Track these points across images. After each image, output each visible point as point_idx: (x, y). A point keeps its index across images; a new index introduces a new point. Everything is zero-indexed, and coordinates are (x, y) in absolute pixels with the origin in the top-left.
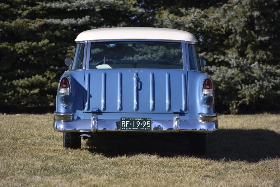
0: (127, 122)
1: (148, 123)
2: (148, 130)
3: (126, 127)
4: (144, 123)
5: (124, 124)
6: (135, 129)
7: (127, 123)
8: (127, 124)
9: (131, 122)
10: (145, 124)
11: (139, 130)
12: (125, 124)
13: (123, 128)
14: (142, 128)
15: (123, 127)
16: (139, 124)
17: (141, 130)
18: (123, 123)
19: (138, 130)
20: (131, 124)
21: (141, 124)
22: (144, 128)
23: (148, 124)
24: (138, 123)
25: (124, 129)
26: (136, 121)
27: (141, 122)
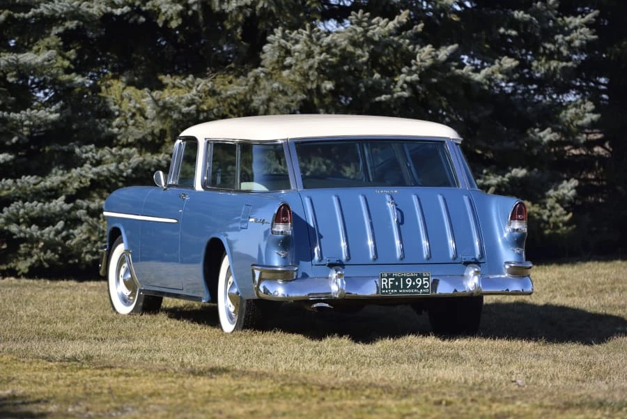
0: (390, 279)
1: (425, 280)
2: (426, 293)
3: (388, 289)
4: (419, 281)
5: (385, 283)
6: (404, 291)
7: (391, 281)
8: (390, 283)
9: (397, 279)
10: (420, 283)
11: (411, 293)
12: (388, 284)
13: (384, 291)
14: (416, 291)
15: (385, 289)
16: (410, 283)
17: (415, 293)
18: (384, 281)
19: (408, 293)
20: (397, 283)
21: (414, 283)
22: (419, 289)
23: (424, 283)
24: (409, 281)
25: (385, 293)
26: (405, 278)
27: (414, 279)
